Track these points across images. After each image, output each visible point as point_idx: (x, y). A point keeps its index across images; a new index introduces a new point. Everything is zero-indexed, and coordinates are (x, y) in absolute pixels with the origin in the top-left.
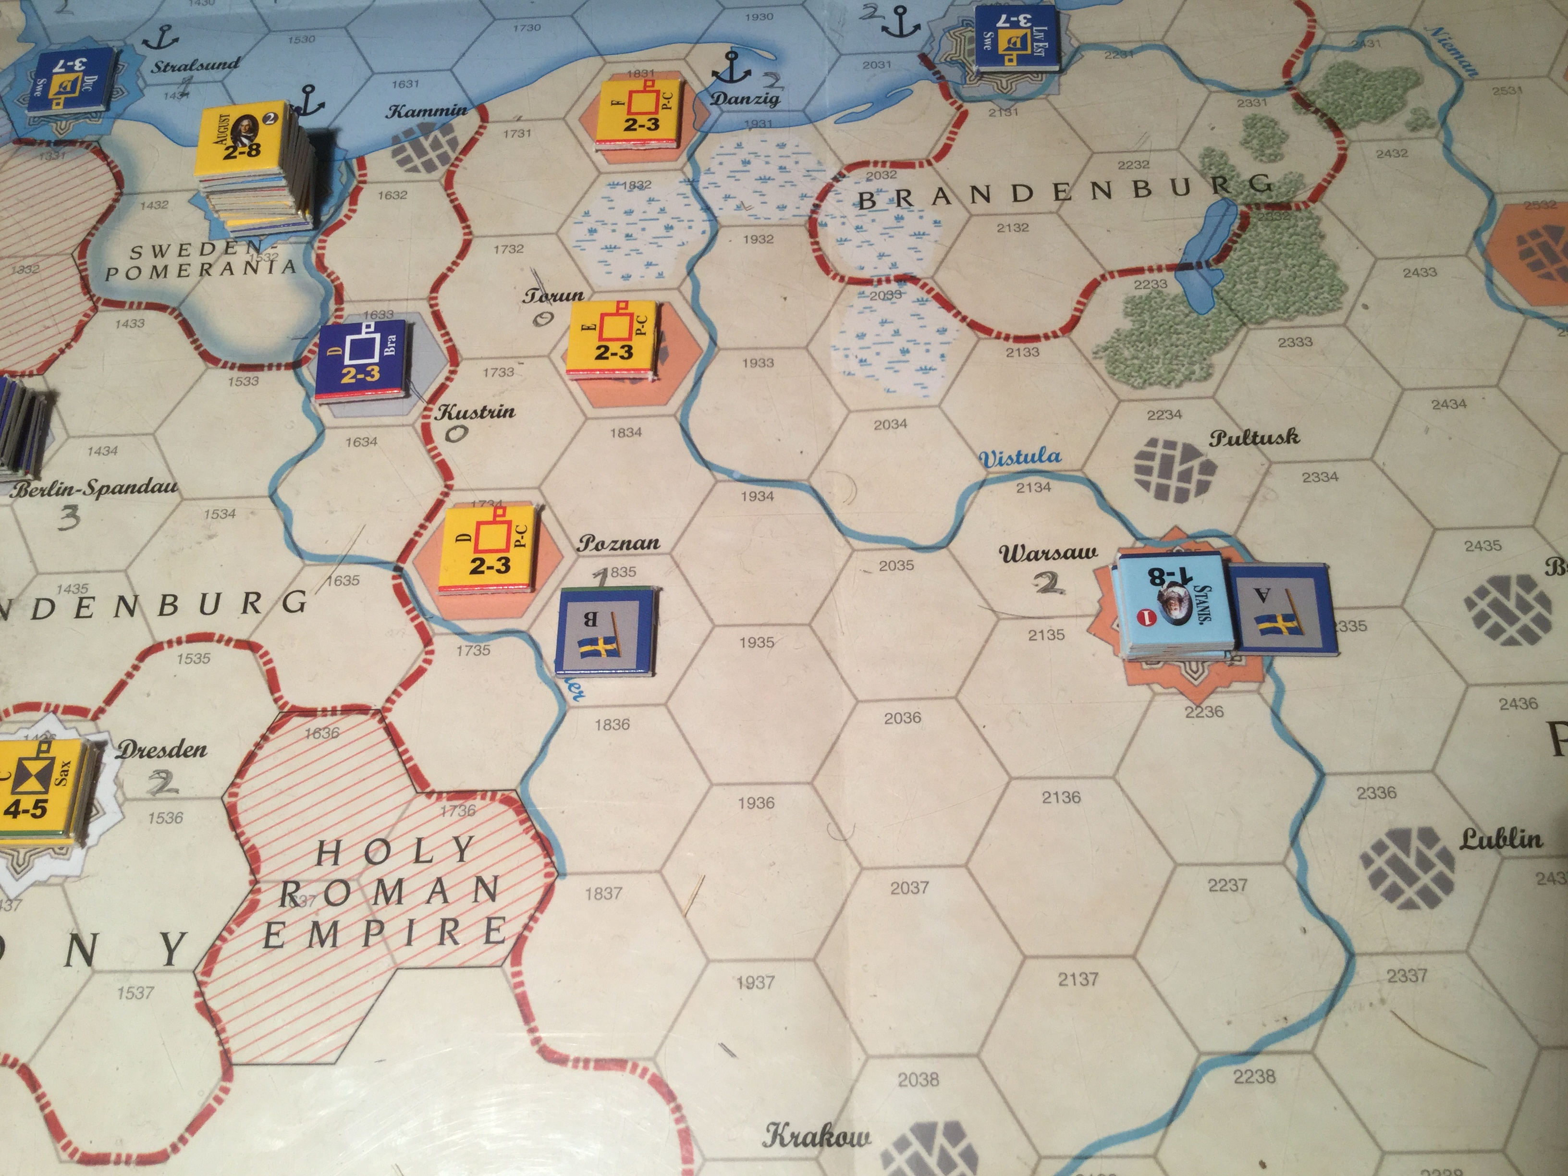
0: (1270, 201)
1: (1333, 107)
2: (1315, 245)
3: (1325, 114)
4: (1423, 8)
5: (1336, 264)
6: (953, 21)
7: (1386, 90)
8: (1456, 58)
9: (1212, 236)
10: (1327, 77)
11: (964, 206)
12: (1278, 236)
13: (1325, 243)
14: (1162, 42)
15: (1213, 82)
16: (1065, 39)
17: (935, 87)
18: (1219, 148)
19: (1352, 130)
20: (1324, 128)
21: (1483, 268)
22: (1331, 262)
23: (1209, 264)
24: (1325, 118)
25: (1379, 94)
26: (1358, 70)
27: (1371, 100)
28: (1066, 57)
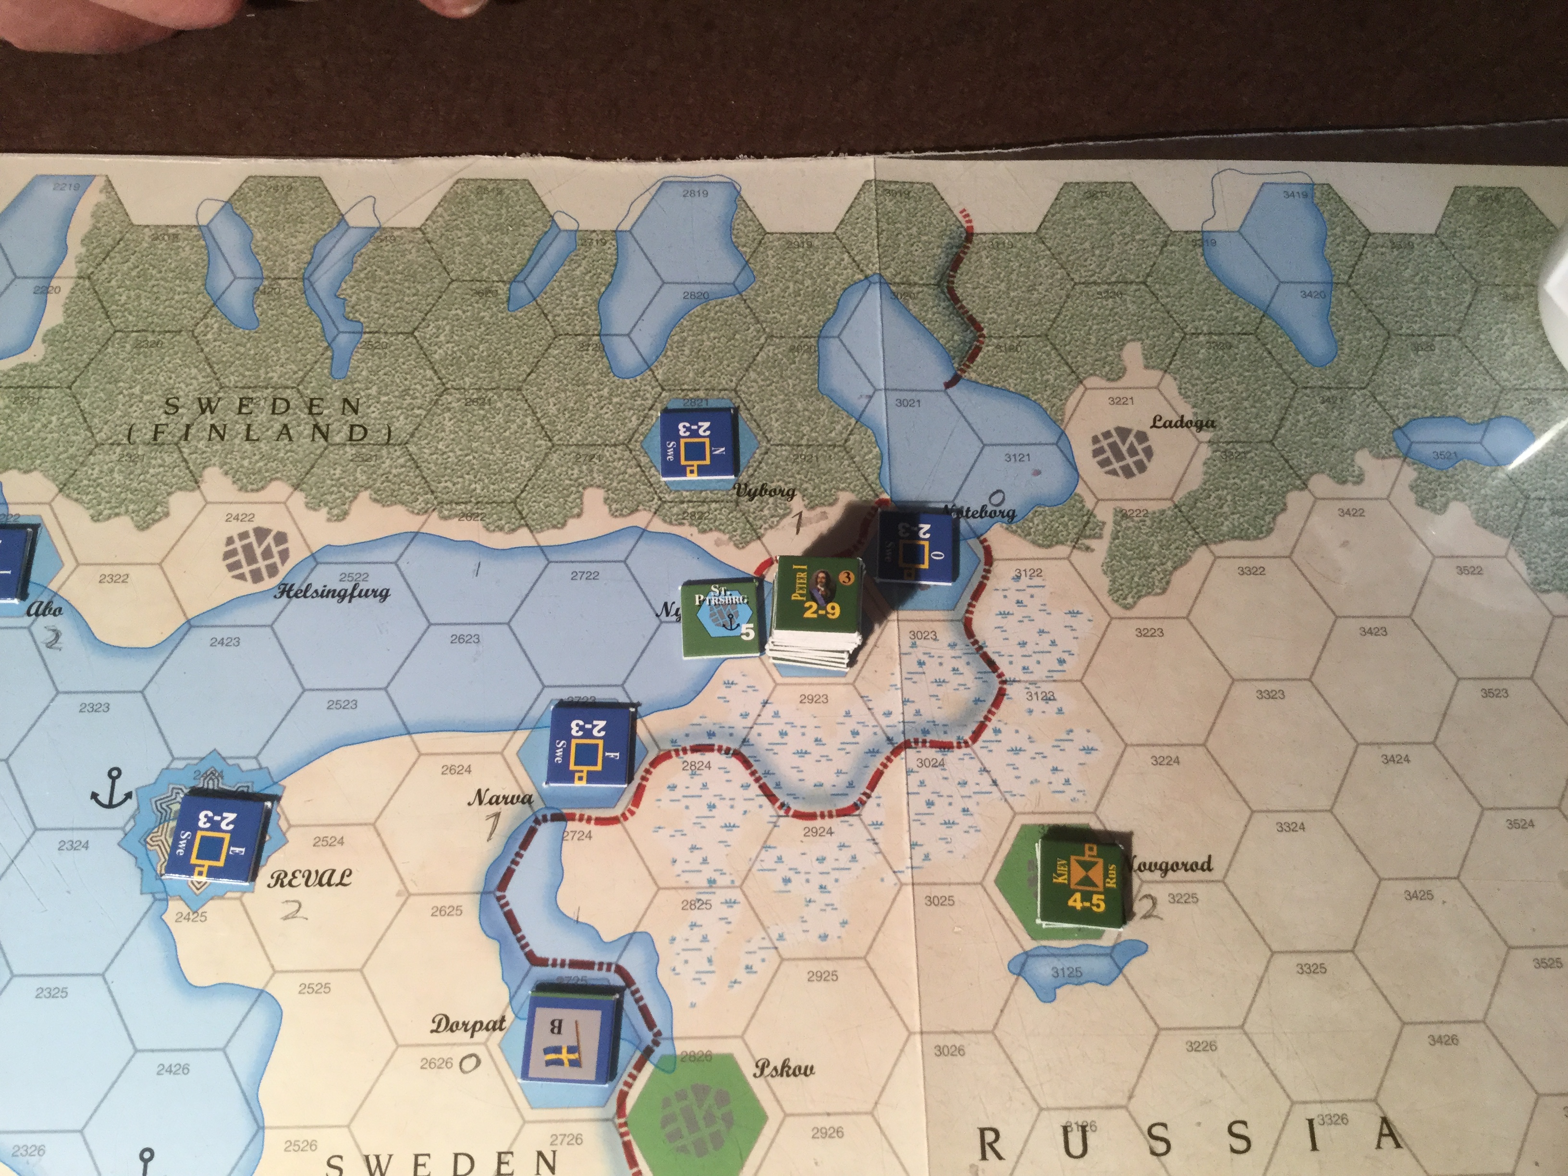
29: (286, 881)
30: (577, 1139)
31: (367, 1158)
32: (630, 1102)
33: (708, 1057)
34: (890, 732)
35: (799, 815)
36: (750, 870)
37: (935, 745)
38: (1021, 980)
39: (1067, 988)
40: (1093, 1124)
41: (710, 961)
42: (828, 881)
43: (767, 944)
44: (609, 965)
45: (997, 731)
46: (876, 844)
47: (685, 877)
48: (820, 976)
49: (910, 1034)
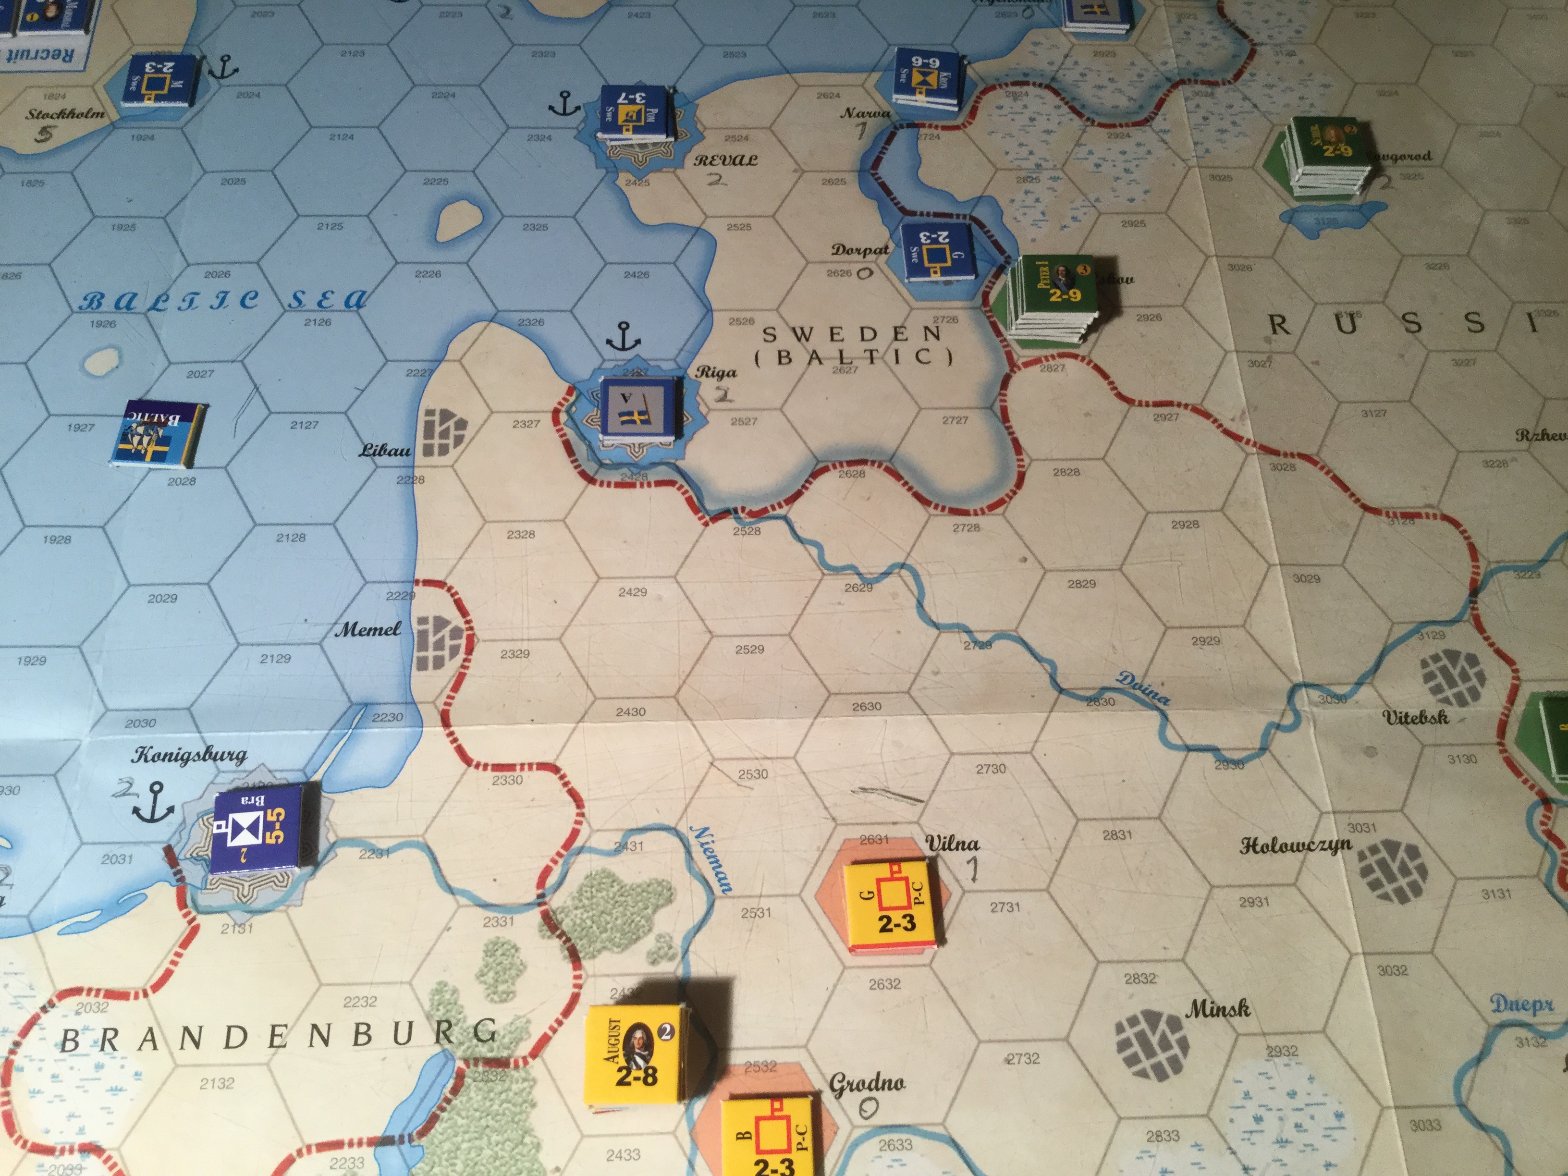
0: (490, 1055)
1: (579, 929)
2: (524, 1116)
3: (568, 940)
4: (694, 801)
5: (539, 1144)
6: (209, 803)
7: (636, 909)
8: (714, 868)
9: (422, 1100)
10: (581, 889)
11: (171, 1054)
12: (488, 1104)
13: (535, 1114)
14: (420, 839)
15: (464, 893)
16: (322, 831)
17: (173, 892)
18: (451, 984)
19: (591, 962)
20: (565, 958)
21: (688, 1150)
22: (535, 1140)
23: (411, 1140)
24: (568, 945)
25: (629, 914)
26: (613, 881)
27: (619, 922)
28: (320, 856)
29: (708, 162)
30: (954, 320)
31: (794, 329)
32: (992, 298)
34: (1169, 75)
35: (1101, 125)
36: (1067, 159)
37: (1203, 83)
38: (1291, 226)
39: (1328, 231)
40: (1358, 313)
41: (1043, 213)
42: (1131, 166)
43: (1088, 204)
44: (965, 216)
45: (1252, 75)
46: (1165, 143)
47: (1017, 163)
48: (1132, 224)
49: (1207, 257)
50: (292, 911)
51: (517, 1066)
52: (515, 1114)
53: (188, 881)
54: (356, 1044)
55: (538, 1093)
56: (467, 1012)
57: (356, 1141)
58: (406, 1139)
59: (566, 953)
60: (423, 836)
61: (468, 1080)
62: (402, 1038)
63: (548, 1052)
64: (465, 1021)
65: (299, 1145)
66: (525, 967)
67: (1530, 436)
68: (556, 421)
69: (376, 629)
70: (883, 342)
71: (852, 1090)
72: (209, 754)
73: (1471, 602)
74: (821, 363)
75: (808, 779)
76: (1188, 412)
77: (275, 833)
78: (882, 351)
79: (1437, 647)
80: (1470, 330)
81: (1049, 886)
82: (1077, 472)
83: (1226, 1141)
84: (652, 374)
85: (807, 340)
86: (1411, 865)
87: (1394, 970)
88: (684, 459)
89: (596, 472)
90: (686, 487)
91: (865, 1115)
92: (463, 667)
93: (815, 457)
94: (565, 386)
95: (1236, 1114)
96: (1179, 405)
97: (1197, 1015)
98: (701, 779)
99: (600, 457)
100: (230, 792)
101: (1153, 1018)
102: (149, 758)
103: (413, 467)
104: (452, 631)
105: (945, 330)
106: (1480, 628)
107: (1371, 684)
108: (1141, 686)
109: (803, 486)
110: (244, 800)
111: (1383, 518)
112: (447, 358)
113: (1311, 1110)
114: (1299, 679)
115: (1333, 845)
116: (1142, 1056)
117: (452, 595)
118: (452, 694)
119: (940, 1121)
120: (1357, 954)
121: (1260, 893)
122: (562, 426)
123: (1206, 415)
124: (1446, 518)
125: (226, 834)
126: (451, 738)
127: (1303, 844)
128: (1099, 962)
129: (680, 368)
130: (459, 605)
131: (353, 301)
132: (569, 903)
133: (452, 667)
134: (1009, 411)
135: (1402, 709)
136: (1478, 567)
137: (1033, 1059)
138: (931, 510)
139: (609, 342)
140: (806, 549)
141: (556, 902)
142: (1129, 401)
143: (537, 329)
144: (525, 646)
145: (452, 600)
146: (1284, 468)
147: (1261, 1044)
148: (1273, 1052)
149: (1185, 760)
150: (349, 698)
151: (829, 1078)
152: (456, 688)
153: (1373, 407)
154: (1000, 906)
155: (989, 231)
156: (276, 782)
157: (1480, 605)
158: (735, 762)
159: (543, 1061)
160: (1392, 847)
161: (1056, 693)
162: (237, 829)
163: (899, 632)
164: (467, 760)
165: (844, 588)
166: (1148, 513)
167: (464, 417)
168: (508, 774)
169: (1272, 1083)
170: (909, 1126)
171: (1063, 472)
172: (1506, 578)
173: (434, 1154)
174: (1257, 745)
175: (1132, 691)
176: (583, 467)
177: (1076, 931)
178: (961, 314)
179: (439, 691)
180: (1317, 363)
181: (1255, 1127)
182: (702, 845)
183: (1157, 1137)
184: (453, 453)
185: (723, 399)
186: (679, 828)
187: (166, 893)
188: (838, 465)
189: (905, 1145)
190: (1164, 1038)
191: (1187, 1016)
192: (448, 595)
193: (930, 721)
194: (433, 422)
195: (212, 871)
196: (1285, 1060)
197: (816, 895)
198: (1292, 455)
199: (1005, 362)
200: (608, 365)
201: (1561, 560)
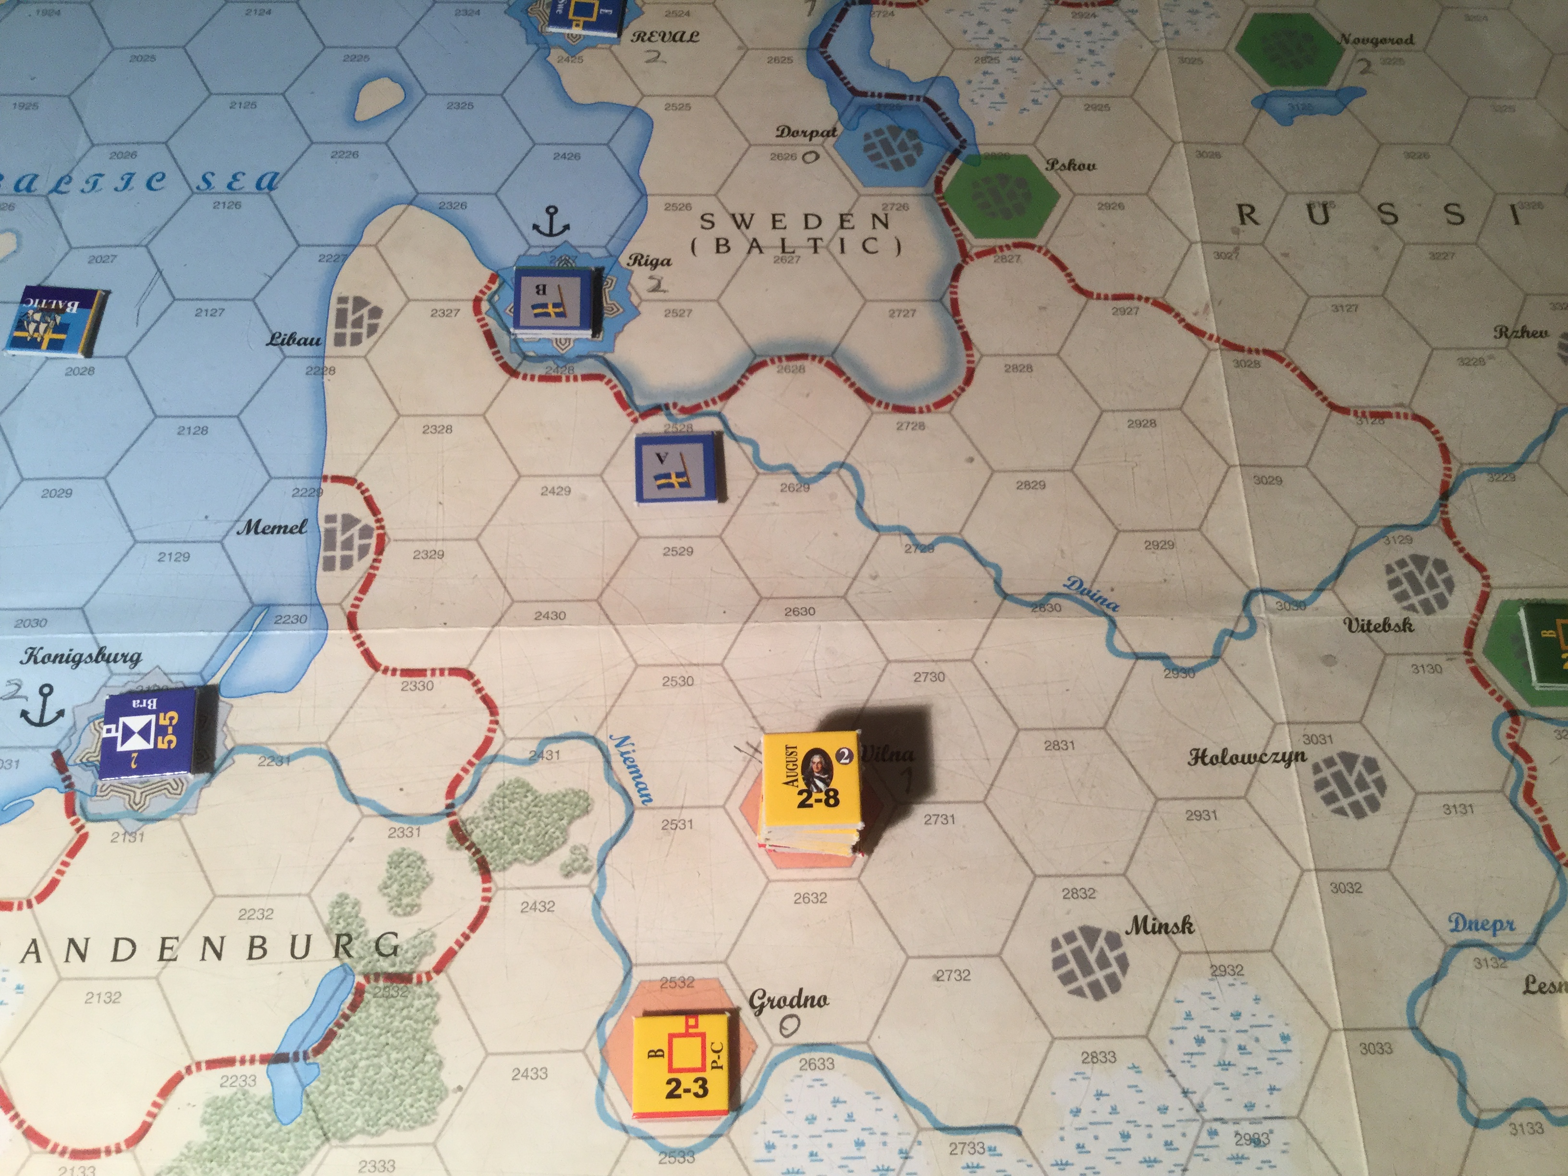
0: (391, 970)
1: (489, 840)
2: (426, 1033)
3: (478, 851)
4: (615, 709)
5: (441, 1062)
6: (100, 708)
7: (550, 820)
8: (634, 778)
9: (319, 1017)
10: (493, 799)
11: (55, 966)
12: (388, 1020)
13: (437, 1030)
14: (323, 747)
15: (369, 803)
16: (220, 737)
17: (61, 798)
18: (353, 895)
19: (501, 874)
20: (474, 870)
21: (598, 1068)
22: (437, 1058)
23: (306, 1057)
24: (478, 856)
25: (543, 825)
26: (528, 791)
27: (532, 833)
28: (217, 762)
29: (646, 38)
30: (904, 207)
31: (733, 216)
32: (945, 184)
33: (1005, 157)
35: (1066, 4)
36: (1030, 38)
38: (1263, 112)
39: (1302, 117)
40: (1332, 203)
41: (1002, 96)
42: (1096, 47)
43: (1048, 86)
44: (918, 98)
46: (1133, 24)
47: (974, 43)
48: (1095, 108)
49: (1174, 143)
50: (186, 820)
51: (420, 982)
52: (416, 1031)
53: (78, 786)
54: (250, 957)
55: (441, 1009)
56: (368, 925)
57: (248, 1058)
58: (301, 1056)
59: (475, 865)
60: (326, 743)
61: (367, 996)
62: (299, 951)
63: (454, 967)
64: (366, 935)
65: (188, 1062)
66: (432, 879)
67: (1509, 333)
68: (477, 310)
69: (280, 527)
70: (829, 229)
71: (772, 1007)
72: (101, 656)
73: (1441, 505)
74: (761, 252)
75: (736, 687)
76: (1149, 305)
77: (168, 738)
78: (826, 239)
79: (1405, 552)
80: (1449, 222)
81: (986, 797)
82: (1030, 368)
83: (1164, 1063)
84: (581, 263)
85: (747, 227)
86: (1369, 779)
87: (1348, 888)
88: (613, 351)
89: (520, 364)
90: (615, 381)
91: (786, 1033)
92: (372, 567)
93: (753, 351)
94: (488, 273)
95: (1177, 1035)
96: (1140, 298)
97: (1137, 932)
98: (622, 685)
99: (523, 346)
100: (122, 696)
101: (1091, 934)
102: (39, 659)
103: (324, 357)
104: (361, 530)
105: (895, 218)
106: (1450, 533)
107: (1332, 589)
108: (1090, 591)
109: (740, 382)
110: (135, 703)
111: (1351, 417)
112: (363, 242)
113: (1257, 1032)
114: (1257, 585)
115: (1287, 758)
116: (1078, 973)
117: (363, 492)
118: (361, 596)
119: (864, 1039)
120: (1309, 870)
121: (1209, 805)
122: (484, 315)
123: (1168, 309)
124: (1417, 418)
125: (116, 738)
126: (358, 642)
127: (1255, 756)
128: (1036, 876)
129: (611, 255)
130: (370, 502)
131: (265, 183)
132: (480, 813)
133: (361, 567)
134: (960, 302)
135: (1364, 616)
136: (1449, 469)
137: (964, 976)
138: (874, 407)
139: (536, 227)
140: (741, 447)
141: (465, 812)
142: (1088, 294)
143: (460, 212)
144: (439, 546)
145: (361, 497)
146: (1248, 365)
147: (1204, 962)
148: (1217, 971)
149: (1133, 668)
150: (250, 598)
151: (749, 996)
152: (364, 589)
153: (1345, 301)
154: (934, 819)
155: (943, 114)
156: (172, 686)
157: (1450, 508)
158: (659, 669)
159: (448, 976)
160: (1349, 759)
161: (999, 599)
162: (128, 733)
163: (836, 534)
164: (374, 664)
165: (780, 488)
166: (1103, 412)
167: (379, 306)
168: (418, 679)
169: (1215, 1003)
170: (830, 1044)
171: (1015, 368)
172: (1479, 481)
173: (330, 1072)
174: (1210, 654)
175: (1079, 596)
176: (506, 359)
177: (1013, 844)
178: (912, 201)
179: (346, 592)
180: (1286, 255)
181: (1195, 1048)
182: (622, 754)
183: (1092, 1058)
184: (366, 343)
185: (657, 289)
186: (598, 737)
187: (54, 800)
188: (776, 360)
189: (827, 1064)
190: (1102, 955)
191: (1127, 933)
192: (358, 492)
193: (866, 627)
194: (346, 310)
195: (101, 778)
196: (1229, 979)
197: (741, 805)
198: (1257, 351)
199: (958, 253)
200: (534, 252)
201: (1538, 462)
